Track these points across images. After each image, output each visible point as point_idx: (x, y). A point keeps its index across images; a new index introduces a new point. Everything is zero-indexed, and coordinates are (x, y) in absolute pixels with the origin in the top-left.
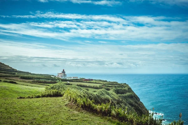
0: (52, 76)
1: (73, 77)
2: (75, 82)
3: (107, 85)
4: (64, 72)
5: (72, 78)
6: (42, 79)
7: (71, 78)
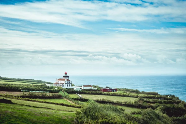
0: (46, 84)
1: (84, 86)
2: (89, 94)
3: (145, 99)
4: (66, 76)
5: (83, 88)
6: (33, 90)
7: (81, 87)
